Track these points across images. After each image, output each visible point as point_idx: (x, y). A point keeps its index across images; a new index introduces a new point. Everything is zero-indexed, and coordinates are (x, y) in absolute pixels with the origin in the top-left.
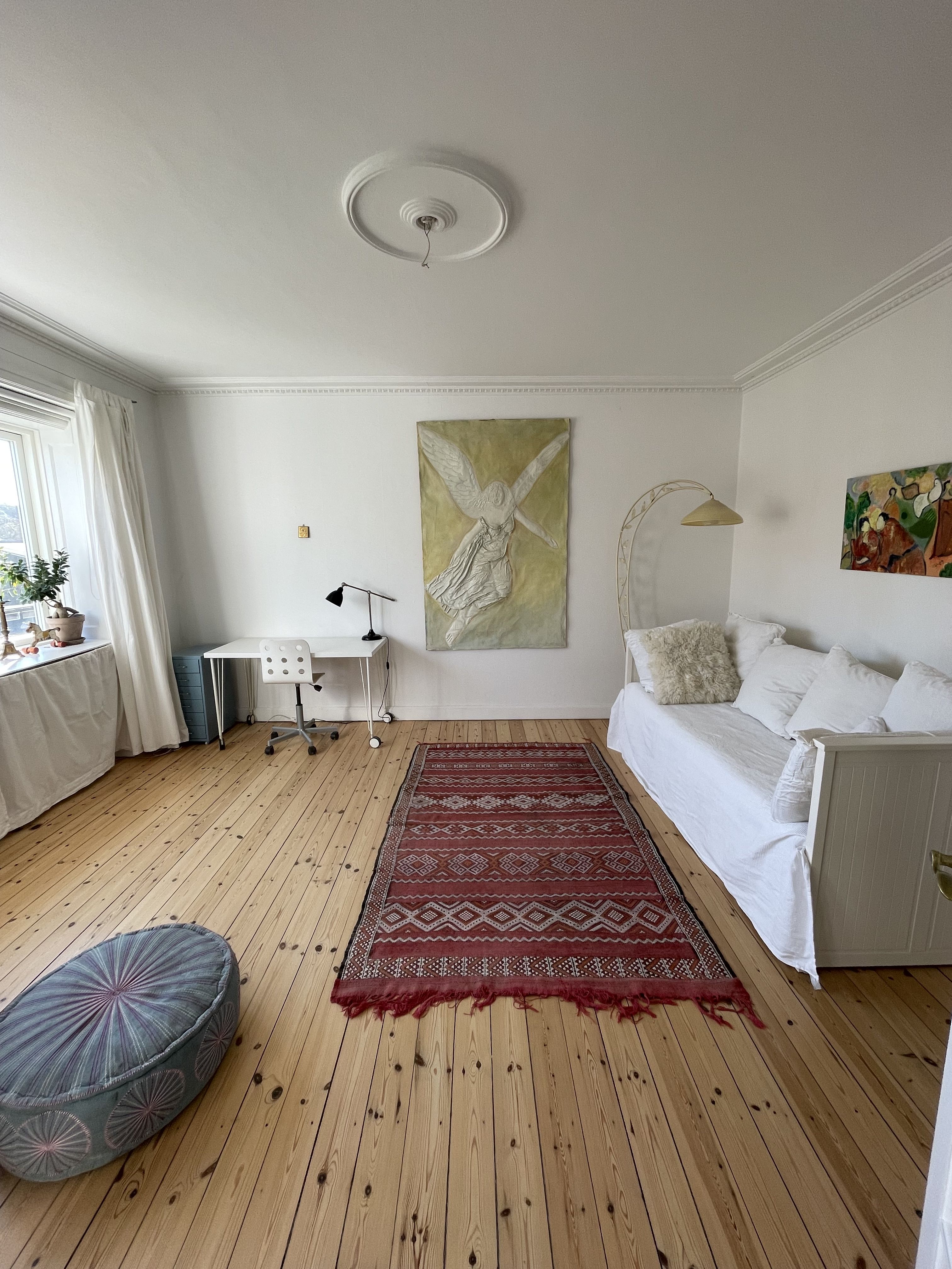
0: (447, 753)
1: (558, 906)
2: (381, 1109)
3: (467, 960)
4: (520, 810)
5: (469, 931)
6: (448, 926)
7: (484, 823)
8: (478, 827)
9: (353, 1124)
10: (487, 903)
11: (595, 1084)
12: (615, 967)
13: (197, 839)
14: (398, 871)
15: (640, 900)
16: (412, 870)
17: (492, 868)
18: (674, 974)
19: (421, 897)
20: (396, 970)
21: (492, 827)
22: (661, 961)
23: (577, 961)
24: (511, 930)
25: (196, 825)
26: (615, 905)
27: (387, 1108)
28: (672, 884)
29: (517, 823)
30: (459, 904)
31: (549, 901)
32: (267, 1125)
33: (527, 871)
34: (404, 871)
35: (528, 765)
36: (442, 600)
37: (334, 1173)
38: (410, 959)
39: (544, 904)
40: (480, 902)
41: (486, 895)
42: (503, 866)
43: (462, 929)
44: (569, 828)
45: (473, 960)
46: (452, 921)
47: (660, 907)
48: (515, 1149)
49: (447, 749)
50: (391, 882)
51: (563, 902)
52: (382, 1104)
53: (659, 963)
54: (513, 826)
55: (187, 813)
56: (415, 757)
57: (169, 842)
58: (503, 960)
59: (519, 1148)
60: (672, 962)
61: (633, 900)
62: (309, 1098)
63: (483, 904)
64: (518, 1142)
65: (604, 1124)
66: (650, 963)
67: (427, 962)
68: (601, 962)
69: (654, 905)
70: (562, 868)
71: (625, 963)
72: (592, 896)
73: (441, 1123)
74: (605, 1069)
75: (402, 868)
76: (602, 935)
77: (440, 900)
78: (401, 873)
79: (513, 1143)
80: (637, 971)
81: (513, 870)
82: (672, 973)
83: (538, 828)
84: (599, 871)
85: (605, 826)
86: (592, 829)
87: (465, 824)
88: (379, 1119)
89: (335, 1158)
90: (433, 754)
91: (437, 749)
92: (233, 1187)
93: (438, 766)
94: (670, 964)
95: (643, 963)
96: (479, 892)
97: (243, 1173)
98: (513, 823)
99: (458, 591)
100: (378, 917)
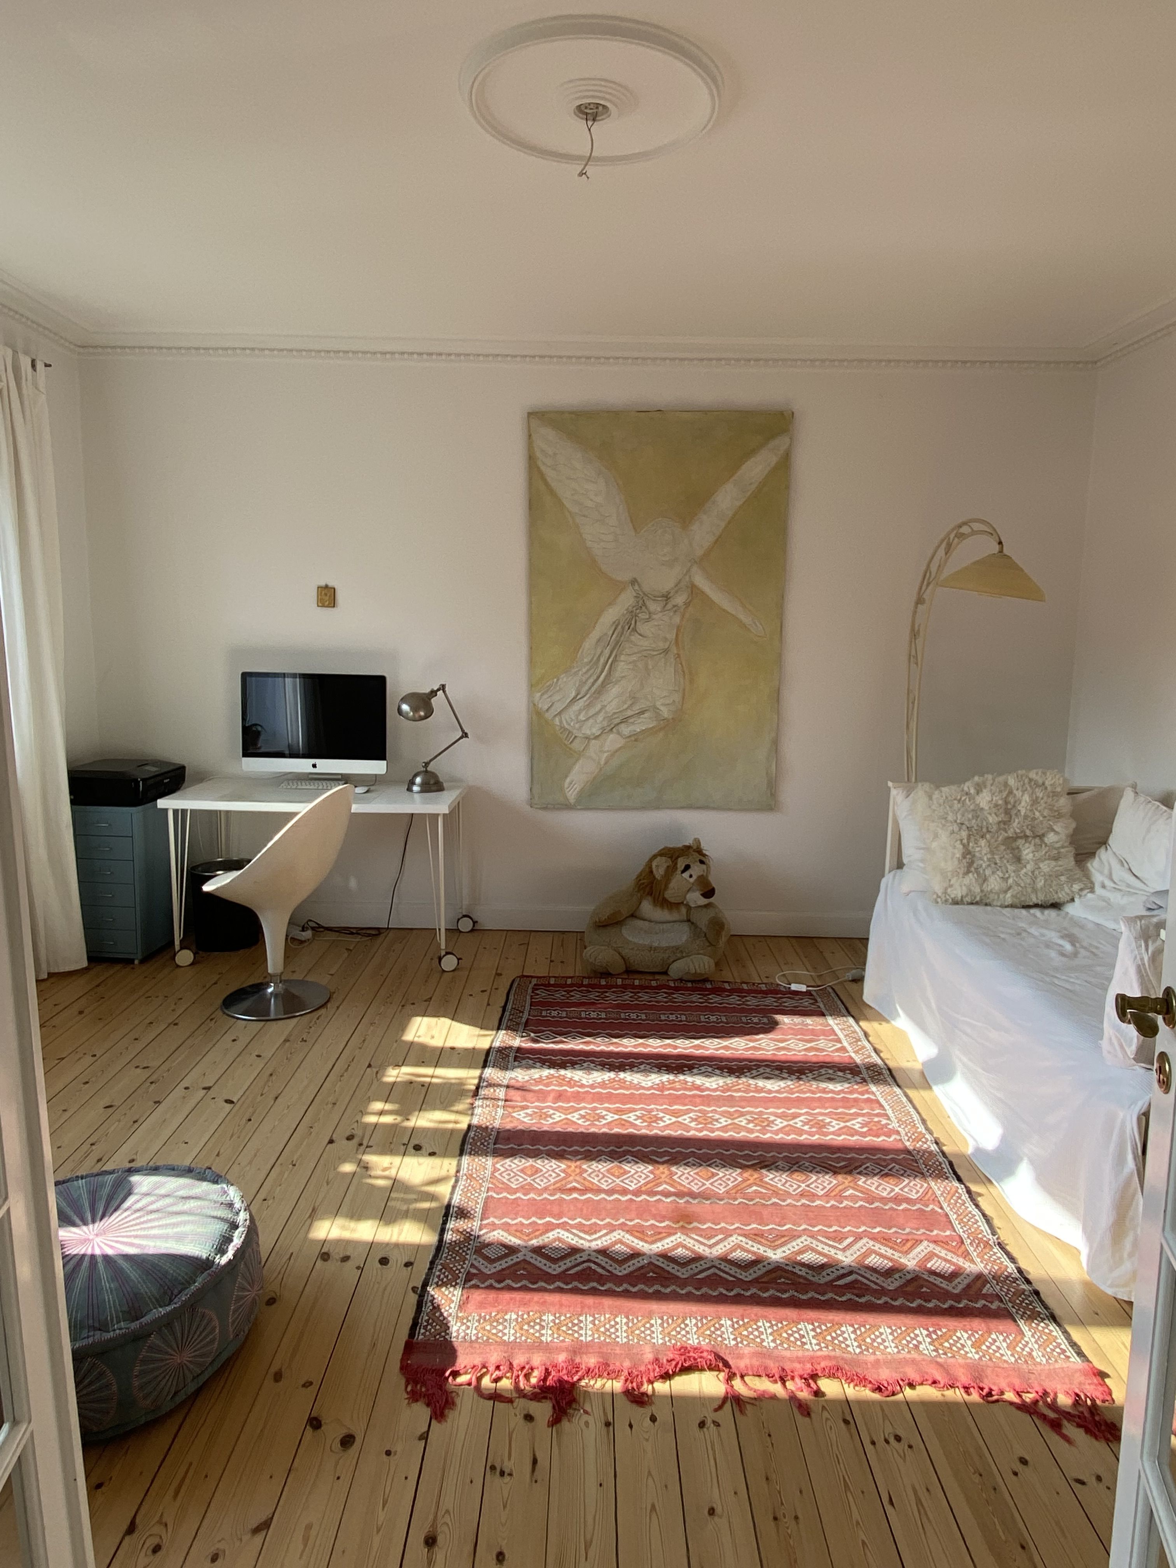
0: (568, 992)
1: (776, 1243)
2: (508, 1466)
3: (625, 1320)
4: (702, 1091)
5: (626, 1275)
6: (590, 1268)
7: (642, 1109)
8: (630, 1115)
9: (469, 1481)
10: (654, 1235)
11: (835, 1447)
12: (879, 1340)
13: (158, 1103)
14: (498, 1180)
15: (921, 1241)
16: (521, 1180)
17: (660, 1180)
18: (981, 1354)
19: (540, 1222)
20: (506, 1331)
21: (655, 1116)
22: (958, 1334)
23: (814, 1330)
24: (698, 1277)
25: (152, 1083)
26: (877, 1247)
27: (519, 1463)
28: (977, 1217)
29: (700, 1111)
30: (606, 1234)
31: (762, 1236)
32: (338, 1478)
33: (721, 1187)
34: (509, 1180)
35: (713, 1018)
36: (561, 722)
37: (448, 1536)
38: (529, 1316)
39: (753, 1240)
40: (642, 1232)
41: (652, 1222)
42: (679, 1178)
43: (614, 1271)
44: (791, 1123)
45: (635, 1321)
46: (596, 1260)
47: (954, 1253)
48: (716, 1518)
49: (566, 985)
50: (487, 1198)
51: (786, 1239)
52: (509, 1459)
53: (955, 1338)
54: (691, 1115)
55: (135, 1063)
56: (511, 997)
57: (110, 1106)
58: (687, 1322)
59: (721, 1517)
60: (977, 1336)
61: (907, 1240)
62: (399, 1448)
63: (647, 1235)
64: (719, 1510)
65: (849, 1494)
66: (939, 1337)
67: (557, 1321)
68: (854, 1332)
69: (947, 1249)
70: (783, 1185)
71: (896, 1335)
72: (835, 1231)
73: (601, 1485)
74: (849, 1430)
75: (504, 1174)
76: (856, 1291)
77: (572, 1226)
78: (503, 1183)
79: (712, 1512)
80: (916, 1347)
81: (696, 1184)
82: (977, 1353)
83: (736, 1121)
84: (847, 1193)
85: (856, 1124)
86: (833, 1127)
87: (608, 1110)
88: (507, 1479)
89: (447, 1519)
90: (542, 994)
91: (549, 985)
92: (301, 1547)
93: (554, 1013)
94: (973, 1339)
95: (927, 1336)
96: (640, 1216)
97: (313, 1533)
98: (692, 1111)
99: (589, 706)
100: (469, 1249)
